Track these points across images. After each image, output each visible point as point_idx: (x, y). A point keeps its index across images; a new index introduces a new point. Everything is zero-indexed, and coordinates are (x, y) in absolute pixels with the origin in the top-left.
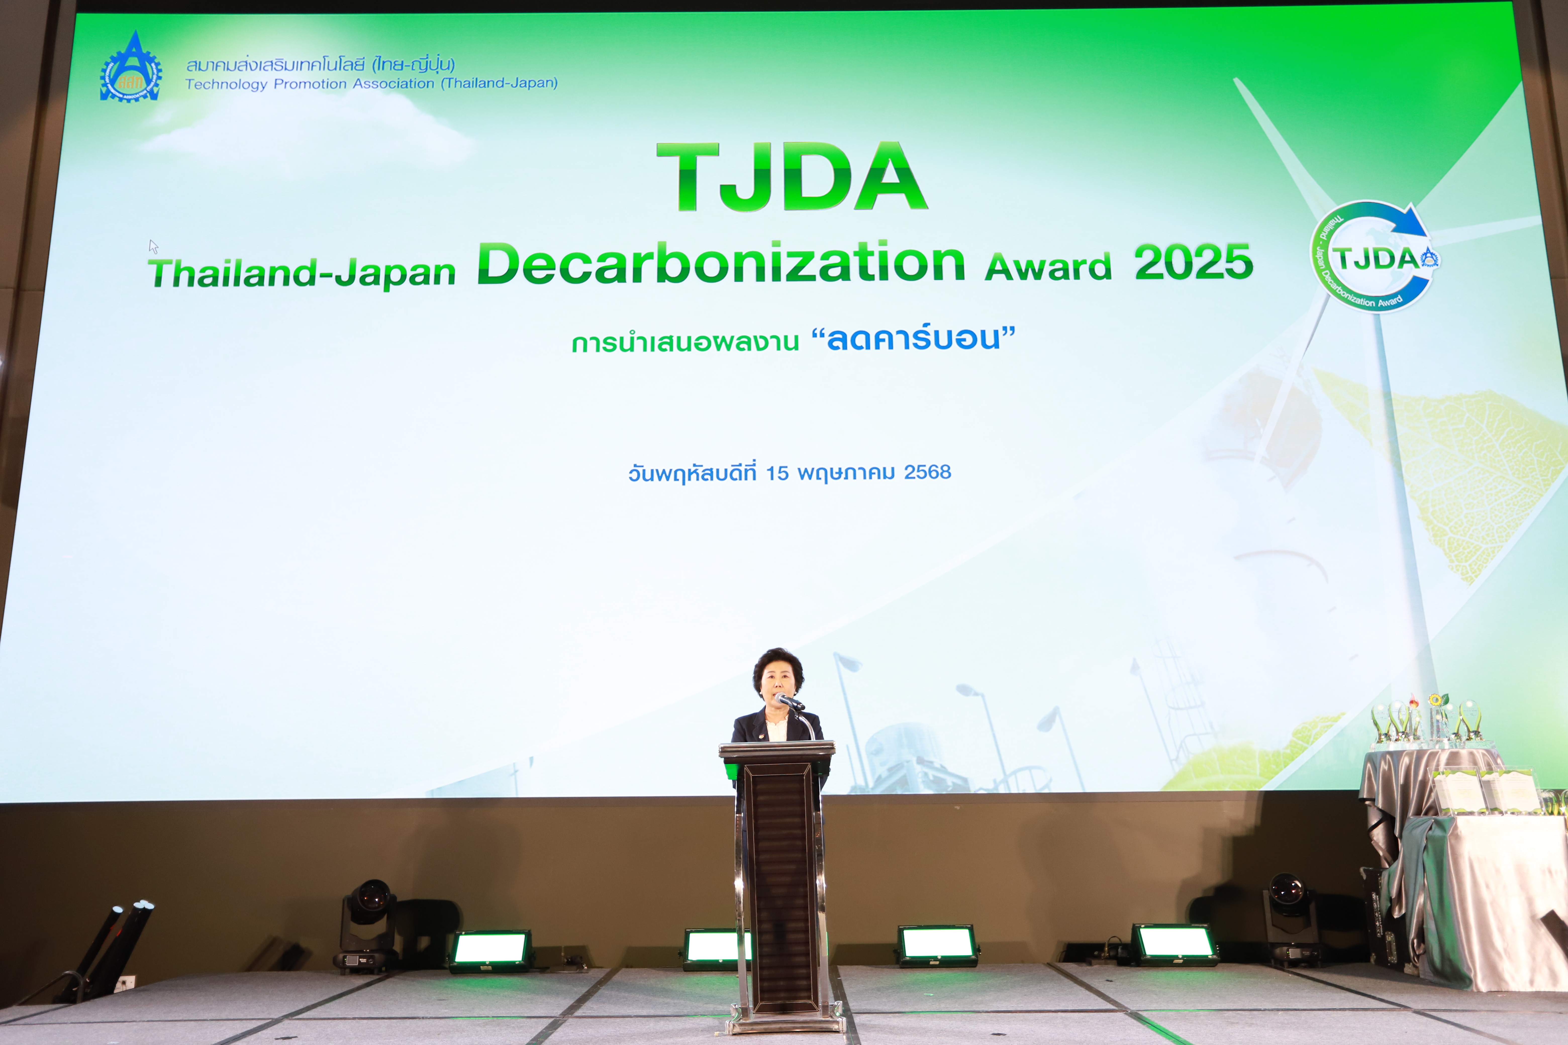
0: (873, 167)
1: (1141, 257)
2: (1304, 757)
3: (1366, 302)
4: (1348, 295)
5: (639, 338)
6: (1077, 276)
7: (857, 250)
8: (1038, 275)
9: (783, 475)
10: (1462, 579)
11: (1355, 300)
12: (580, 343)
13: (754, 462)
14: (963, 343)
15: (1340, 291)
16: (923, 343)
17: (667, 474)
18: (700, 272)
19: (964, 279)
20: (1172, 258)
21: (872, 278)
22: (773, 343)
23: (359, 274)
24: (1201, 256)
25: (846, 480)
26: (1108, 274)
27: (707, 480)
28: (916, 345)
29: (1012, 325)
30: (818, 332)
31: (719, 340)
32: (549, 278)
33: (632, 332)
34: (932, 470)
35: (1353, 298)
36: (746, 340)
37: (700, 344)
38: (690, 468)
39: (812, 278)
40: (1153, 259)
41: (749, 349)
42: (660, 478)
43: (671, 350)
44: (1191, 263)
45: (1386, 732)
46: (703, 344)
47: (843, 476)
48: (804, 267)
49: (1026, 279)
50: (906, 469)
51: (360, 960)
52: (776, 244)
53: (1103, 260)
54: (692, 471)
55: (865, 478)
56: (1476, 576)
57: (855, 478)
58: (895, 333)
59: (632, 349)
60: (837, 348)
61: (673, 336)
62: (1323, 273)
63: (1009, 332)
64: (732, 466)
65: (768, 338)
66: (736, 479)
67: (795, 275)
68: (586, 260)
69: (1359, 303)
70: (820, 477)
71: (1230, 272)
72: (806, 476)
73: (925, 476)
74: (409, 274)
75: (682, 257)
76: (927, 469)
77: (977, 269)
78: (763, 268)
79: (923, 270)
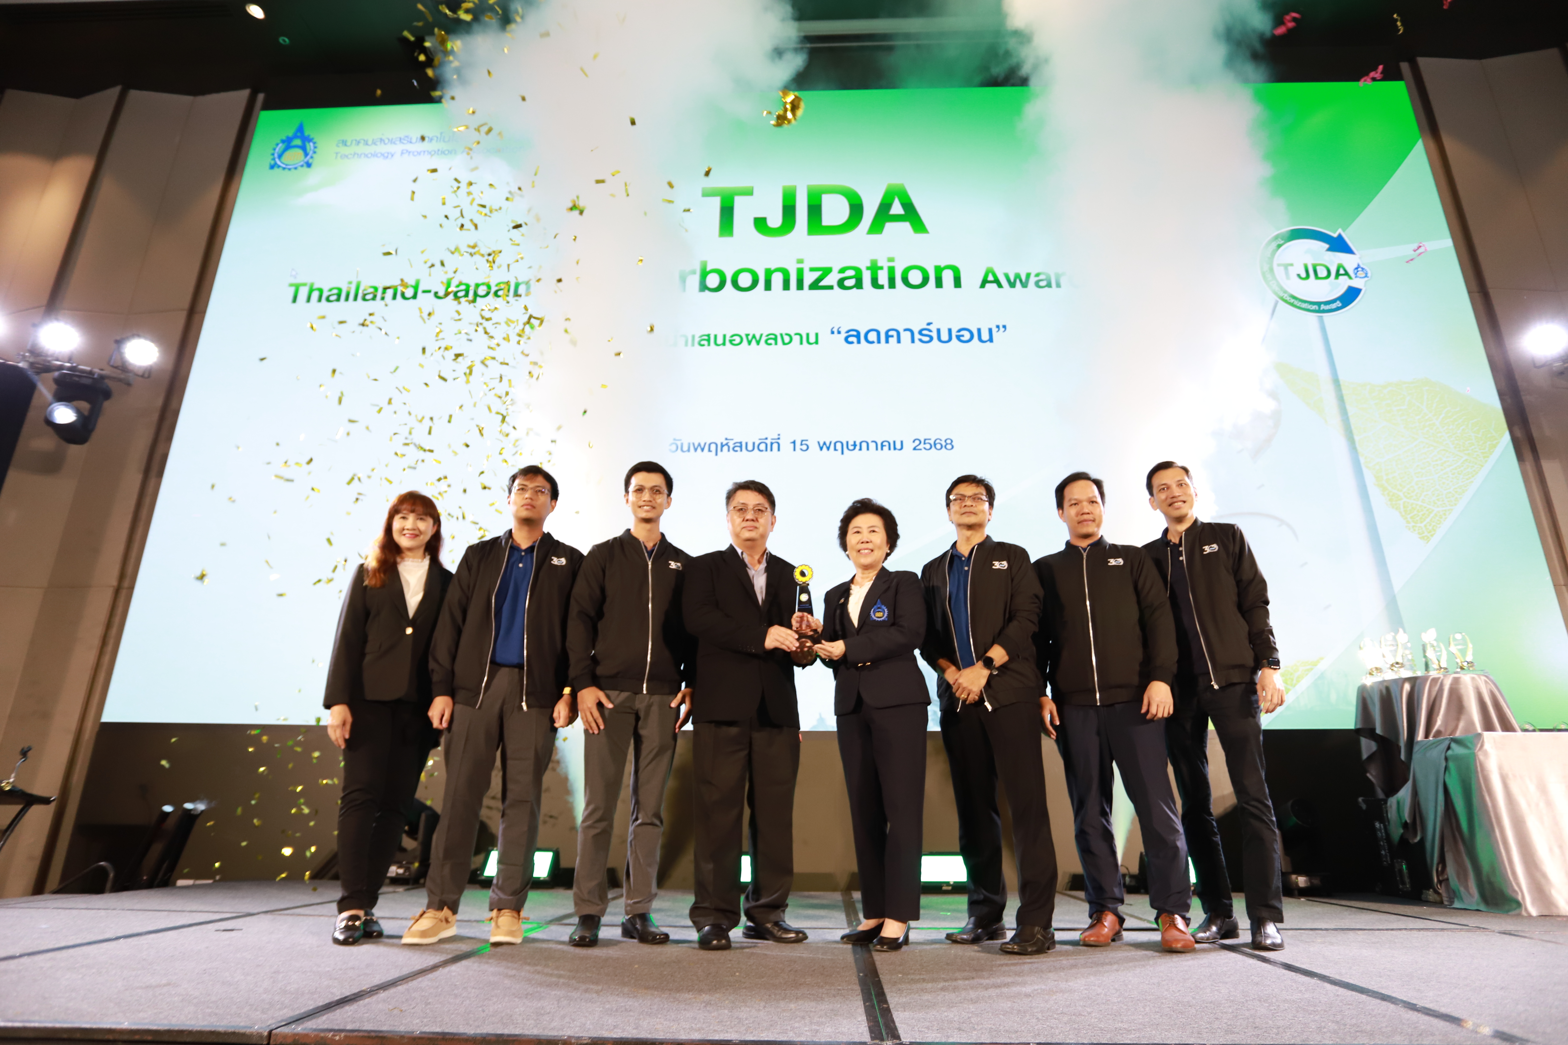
0: (883, 203)
3: (1310, 306)
4: (1293, 300)
7: (869, 265)
8: (1025, 284)
9: (804, 447)
10: (1419, 538)
11: (1300, 305)
13: (779, 437)
14: (962, 338)
15: (1286, 297)
16: (926, 339)
17: (702, 447)
18: (735, 284)
19: (961, 288)
21: (882, 287)
23: (452, 291)
25: (860, 452)
27: (737, 450)
28: (921, 340)
29: (1004, 324)
30: (835, 330)
31: (750, 337)
34: (936, 442)
35: (1298, 303)
36: (773, 337)
37: (734, 340)
38: (722, 442)
39: (830, 287)
41: (776, 344)
42: (696, 450)
43: (709, 345)
46: (736, 340)
47: (858, 447)
48: (824, 279)
49: (1014, 287)
50: (914, 441)
51: (400, 870)
52: (800, 261)
54: (724, 444)
55: (877, 449)
56: (1432, 536)
57: (868, 449)
58: (903, 330)
60: (852, 343)
61: (710, 335)
62: (1270, 283)
63: (1002, 330)
64: (760, 439)
65: (792, 334)
66: (763, 450)
67: (815, 285)
69: (1303, 307)
70: (837, 448)
72: (825, 448)
73: (931, 448)
74: (494, 289)
75: (721, 273)
76: (932, 442)
77: (972, 279)
78: (789, 280)
79: (925, 281)
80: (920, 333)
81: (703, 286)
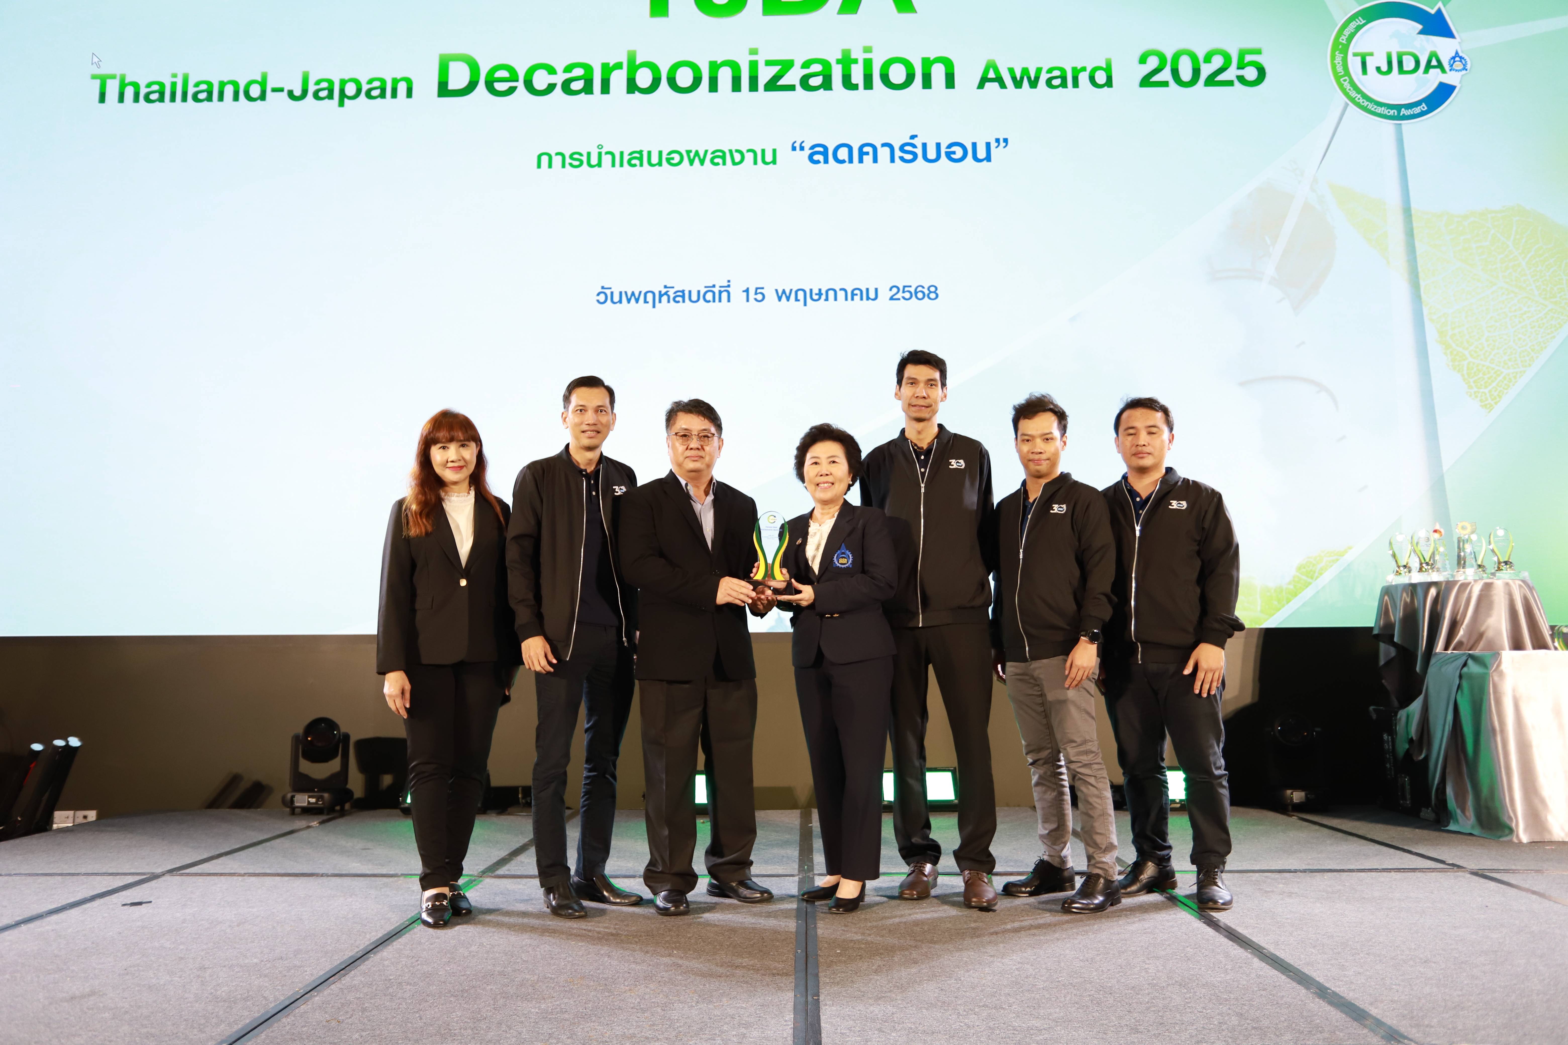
1: (1145, 63)
2: (1308, 593)
3: (1388, 110)
4: (1368, 103)
5: (607, 153)
6: (1076, 84)
7: (840, 57)
8: (1034, 83)
9: (759, 297)
10: (1481, 406)
11: (1375, 109)
12: (545, 159)
13: (729, 283)
14: (953, 156)
15: (1359, 99)
16: (909, 157)
17: (637, 296)
18: (672, 83)
19: (954, 88)
20: (1178, 65)
21: (855, 87)
22: (749, 157)
23: (312, 89)
24: (1209, 62)
25: (826, 302)
26: (1109, 82)
27: (679, 302)
28: (902, 158)
29: (1005, 137)
30: (797, 145)
31: (692, 155)
32: (512, 90)
33: (600, 147)
34: (918, 290)
35: (1373, 107)
36: (720, 154)
37: (672, 159)
38: (660, 290)
39: (792, 88)
40: (1158, 66)
41: (724, 164)
42: (629, 301)
43: (641, 165)
44: (1199, 70)
45: (1405, 564)
46: (675, 159)
47: (823, 297)
48: (783, 76)
49: (1021, 87)
50: (891, 290)
51: (309, 799)
52: (754, 52)
53: (1104, 66)
54: (662, 293)
55: (846, 299)
56: (1496, 403)
57: (836, 299)
58: (880, 146)
59: (599, 165)
60: (818, 162)
61: (643, 151)
62: (1341, 80)
63: (1002, 144)
64: (706, 287)
65: (745, 151)
66: (709, 301)
67: (773, 85)
68: (551, 71)
69: (1379, 112)
70: (799, 298)
71: (1241, 79)
72: (784, 297)
73: (911, 297)
74: (365, 88)
75: (653, 67)
76: (912, 290)
78: (739, 78)
79: (910, 78)
81: (632, 86)
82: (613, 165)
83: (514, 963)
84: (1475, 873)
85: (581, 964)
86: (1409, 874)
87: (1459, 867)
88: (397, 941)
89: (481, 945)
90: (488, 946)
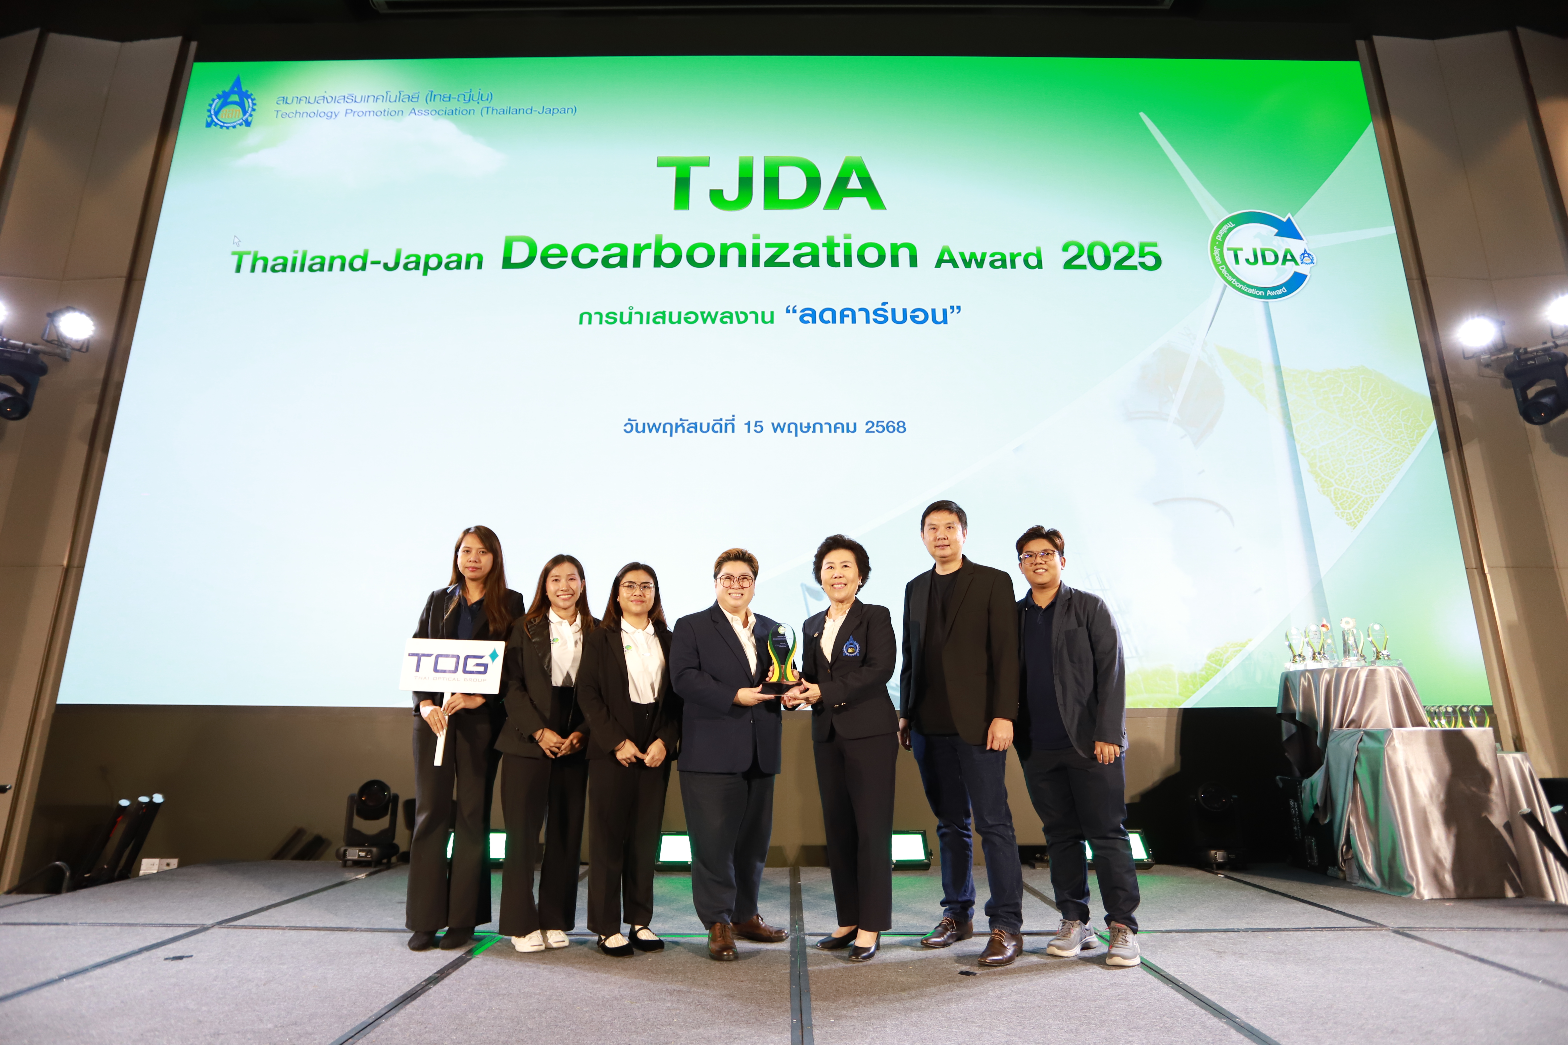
0: (840, 176)
1: (1067, 251)
3: (1257, 292)
4: (1241, 286)
5: (636, 313)
6: (1013, 265)
7: (826, 242)
8: (980, 265)
9: (759, 429)
10: (1347, 524)
11: (1248, 290)
12: (586, 317)
13: (733, 418)
14: (917, 319)
15: (1235, 283)
16: (881, 319)
17: (657, 427)
18: (691, 259)
19: (916, 266)
20: (1093, 253)
21: (838, 265)
23: (403, 262)
24: (1117, 251)
25: (814, 434)
26: (1040, 265)
27: (692, 432)
28: (875, 320)
29: (958, 305)
30: (791, 309)
31: (705, 315)
32: (562, 264)
33: (631, 308)
34: (889, 425)
35: (1245, 289)
36: (728, 315)
37: (689, 318)
38: (677, 422)
39: (787, 264)
40: (1078, 253)
41: (731, 322)
42: (650, 431)
43: (664, 323)
44: (1110, 257)
45: (1301, 653)
46: (691, 318)
47: (811, 429)
48: (780, 256)
49: (970, 267)
50: (867, 424)
51: (360, 853)
52: (757, 237)
53: (1036, 253)
54: (679, 424)
55: (830, 432)
56: (1359, 522)
57: (821, 431)
58: (858, 310)
59: (630, 322)
60: (807, 322)
61: (665, 312)
62: (1220, 267)
63: (956, 310)
64: (714, 420)
65: (748, 313)
66: (717, 432)
67: (771, 262)
68: (594, 249)
69: (1252, 293)
70: (791, 430)
71: (1142, 265)
72: (779, 430)
73: (884, 430)
74: (445, 261)
75: (675, 247)
76: (885, 424)
77: (928, 258)
78: (745, 256)
79: (881, 259)
80: (875, 312)
81: (658, 262)
82: (641, 322)
83: (520, 1031)
84: (1397, 932)
85: (583, 1033)
86: (1340, 933)
87: (1382, 926)
88: (411, 1004)
89: (490, 1009)
90: (497, 1011)
